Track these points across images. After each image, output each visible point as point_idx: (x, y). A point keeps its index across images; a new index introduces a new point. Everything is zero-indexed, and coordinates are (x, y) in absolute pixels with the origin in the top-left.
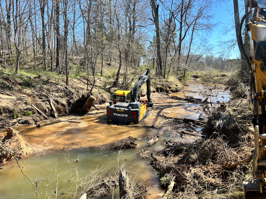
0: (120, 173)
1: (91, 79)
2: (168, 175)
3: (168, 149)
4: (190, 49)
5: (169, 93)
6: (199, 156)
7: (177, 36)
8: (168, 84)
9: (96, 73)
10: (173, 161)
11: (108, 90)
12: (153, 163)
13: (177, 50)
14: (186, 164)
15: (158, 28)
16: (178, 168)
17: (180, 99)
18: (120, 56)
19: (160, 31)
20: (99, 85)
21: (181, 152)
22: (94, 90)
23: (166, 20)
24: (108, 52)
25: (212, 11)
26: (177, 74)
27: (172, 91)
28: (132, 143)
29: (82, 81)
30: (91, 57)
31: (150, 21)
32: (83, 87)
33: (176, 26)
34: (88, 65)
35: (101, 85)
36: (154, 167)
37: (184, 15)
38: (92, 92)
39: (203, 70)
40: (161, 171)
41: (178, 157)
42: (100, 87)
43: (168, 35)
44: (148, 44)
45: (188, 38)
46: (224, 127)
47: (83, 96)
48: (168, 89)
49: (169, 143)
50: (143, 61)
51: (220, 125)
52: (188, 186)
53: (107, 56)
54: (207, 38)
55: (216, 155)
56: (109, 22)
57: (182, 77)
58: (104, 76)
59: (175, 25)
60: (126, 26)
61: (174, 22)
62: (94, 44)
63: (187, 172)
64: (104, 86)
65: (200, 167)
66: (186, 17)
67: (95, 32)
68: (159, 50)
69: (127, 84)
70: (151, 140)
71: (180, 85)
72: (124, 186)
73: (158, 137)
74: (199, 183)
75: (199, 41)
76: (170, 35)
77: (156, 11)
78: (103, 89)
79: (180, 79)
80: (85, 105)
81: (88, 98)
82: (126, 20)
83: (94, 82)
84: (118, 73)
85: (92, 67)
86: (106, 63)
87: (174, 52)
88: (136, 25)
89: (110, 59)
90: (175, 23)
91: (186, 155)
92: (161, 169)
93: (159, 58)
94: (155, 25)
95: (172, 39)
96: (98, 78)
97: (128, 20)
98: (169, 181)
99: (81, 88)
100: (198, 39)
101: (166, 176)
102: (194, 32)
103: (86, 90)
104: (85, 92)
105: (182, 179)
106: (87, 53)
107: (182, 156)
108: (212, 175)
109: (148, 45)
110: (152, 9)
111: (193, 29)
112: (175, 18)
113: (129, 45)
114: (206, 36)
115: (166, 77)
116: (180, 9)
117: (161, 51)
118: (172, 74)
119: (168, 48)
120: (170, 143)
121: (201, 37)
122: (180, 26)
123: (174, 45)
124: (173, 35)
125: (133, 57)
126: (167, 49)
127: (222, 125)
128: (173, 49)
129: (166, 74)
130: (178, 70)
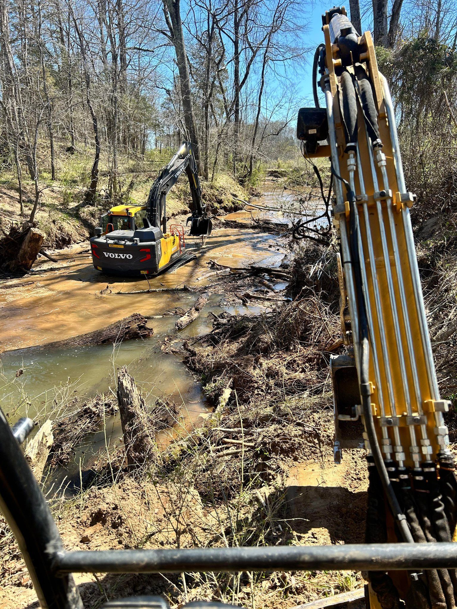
0: (119, 381)
1: (28, 188)
2: (219, 378)
3: (217, 331)
4: (259, 108)
5: (219, 215)
6: (278, 337)
7: (230, 76)
8: (216, 193)
9: (40, 172)
10: (228, 352)
11: (75, 214)
12: (189, 361)
13: (230, 110)
14: (253, 354)
15: (183, 55)
16: (237, 363)
17: (243, 226)
18: (95, 127)
19: (189, 63)
20: (50, 201)
21: (244, 333)
22: (39, 216)
23: (199, 33)
24: (63, 117)
25: (304, 15)
26: (235, 170)
27: (225, 208)
28: (142, 327)
29: (5, 194)
30: (20, 131)
31: (162, 35)
32: (10, 209)
33: (224, 50)
34: (15, 153)
35: (54, 200)
36: (190, 368)
37: (243, 23)
38: (34, 220)
39: (292, 158)
40: (204, 373)
41: (238, 343)
42: (53, 207)
43: (208, 73)
44: (161, 97)
45: (253, 81)
46: (324, 277)
47: (13, 229)
48: (216, 205)
49: (219, 319)
50: (154, 137)
51: (316, 273)
52: (256, 392)
53: (62, 128)
54: (296, 81)
55: (310, 330)
56: (57, 38)
57: (245, 176)
58: (59, 180)
59: (223, 48)
60: (103, 50)
61: (220, 40)
62: (25, 97)
63: (255, 368)
64: (62, 204)
65: (279, 357)
66: (246, 28)
67: (25, 65)
68: (189, 112)
69: (118, 197)
70: (182, 316)
71: (242, 195)
72: (128, 404)
73: (197, 310)
74: (276, 385)
75: (279, 88)
76: (212, 74)
77: (173, 11)
78: (61, 210)
79: (241, 181)
80: (21, 252)
81: (26, 234)
82: (101, 34)
83: (37, 194)
84: (95, 171)
85: (28, 159)
86: (61, 147)
87: (225, 115)
88: (128, 46)
89: (70, 137)
90: (222, 44)
91: (253, 337)
92: (205, 369)
93: (191, 132)
94: (174, 47)
95: (217, 83)
96: (45, 185)
97: (105, 32)
98: (221, 389)
99: (5, 211)
100: (277, 82)
101: (215, 381)
102: (266, 66)
103: (20, 215)
104: (17, 221)
105: (244, 382)
106: (9, 121)
107: (244, 339)
108: (300, 367)
109: (162, 100)
110: (165, 6)
111: (265, 58)
112: (221, 29)
113: (114, 99)
114: (293, 77)
115: (210, 176)
116: (231, 6)
117: (193, 113)
118: (223, 170)
119: (209, 107)
120: (223, 318)
121: (283, 79)
122: (234, 52)
123: (224, 98)
124: (220, 73)
125: (129, 130)
126: (207, 107)
127: (320, 272)
128: (222, 109)
129: (210, 169)
130: (236, 160)
